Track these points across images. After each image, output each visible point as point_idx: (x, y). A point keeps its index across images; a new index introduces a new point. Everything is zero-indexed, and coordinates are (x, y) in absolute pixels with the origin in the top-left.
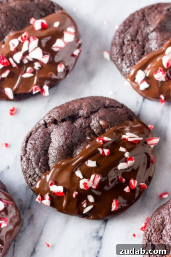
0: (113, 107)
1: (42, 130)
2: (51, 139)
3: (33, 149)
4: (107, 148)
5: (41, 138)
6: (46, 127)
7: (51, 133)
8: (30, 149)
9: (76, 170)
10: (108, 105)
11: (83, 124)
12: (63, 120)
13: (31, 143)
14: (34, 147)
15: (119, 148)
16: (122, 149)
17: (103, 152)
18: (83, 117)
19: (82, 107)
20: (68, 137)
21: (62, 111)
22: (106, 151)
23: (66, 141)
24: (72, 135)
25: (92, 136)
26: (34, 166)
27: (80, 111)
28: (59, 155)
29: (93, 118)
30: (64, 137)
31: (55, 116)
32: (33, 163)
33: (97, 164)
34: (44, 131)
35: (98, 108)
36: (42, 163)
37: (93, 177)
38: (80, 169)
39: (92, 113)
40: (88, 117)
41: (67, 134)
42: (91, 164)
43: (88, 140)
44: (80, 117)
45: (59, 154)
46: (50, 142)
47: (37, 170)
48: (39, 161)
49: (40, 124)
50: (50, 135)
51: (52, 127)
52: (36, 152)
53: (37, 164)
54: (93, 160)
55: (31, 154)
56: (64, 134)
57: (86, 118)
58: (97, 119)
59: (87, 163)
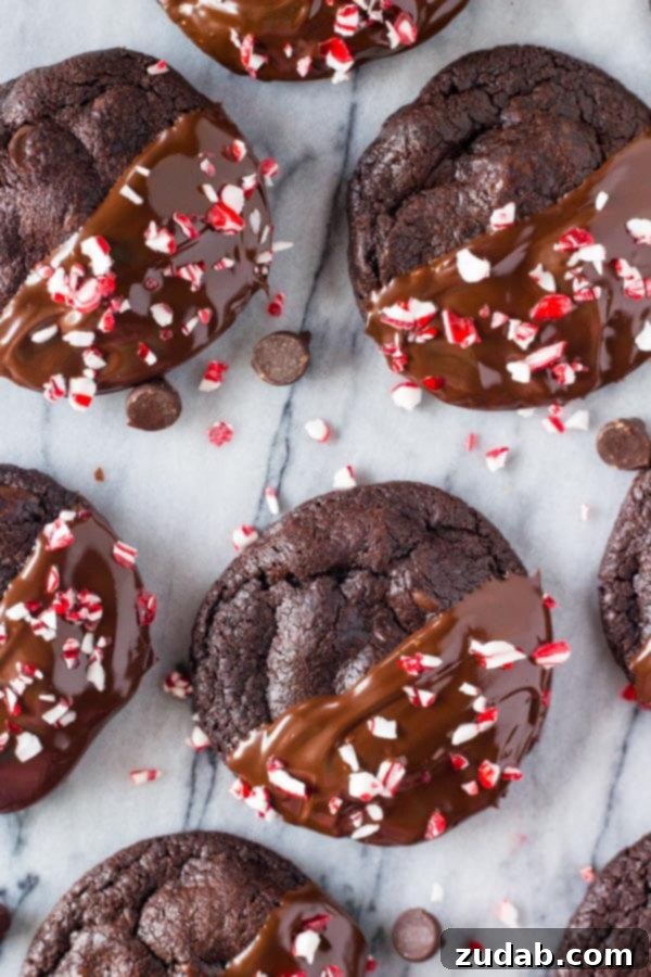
0: (450, 528)
1: (252, 595)
2: (277, 627)
3: (228, 652)
4: (427, 686)
5: (249, 621)
6: (265, 587)
7: (276, 606)
8: (218, 651)
9: (342, 743)
10: (439, 523)
11: (367, 594)
12: (313, 577)
13: (221, 633)
14: (229, 646)
15: (460, 684)
16: (468, 689)
17: (417, 699)
18: (366, 572)
19: (367, 544)
20: (325, 636)
21: (311, 552)
22: (426, 697)
23: (318, 645)
24: (335, 629)
25: (389, 628)
26: (229, 699)
27: (360, 553)
28: (296, 683)
29: (396, 577)
30: (312, 635)
31: (287, 554)
32: (226, 691)
33: (399, 730)
34: (259, 600)
35: (410, 547)
36: (249, 698)
37: (385, 767)
38: (353, 743)
39: (392, 562)
40: (381, 574)
41: (321, 625)
42: (384, 728)
43: (378, 640)
44: (360, 568)
45: (297, 680)
46: (275, 633)
47: (235, 715)
48: (242, 691)
49: (248, 574)
50: (274, 611)
51: (279, 588)
52: (234, 662)
53: (237, 696)
54: (388, 718)
55: (221, 667)
56: (314, 625)
57: (374, 575)
58: (405, 584)
59: (373, 726)
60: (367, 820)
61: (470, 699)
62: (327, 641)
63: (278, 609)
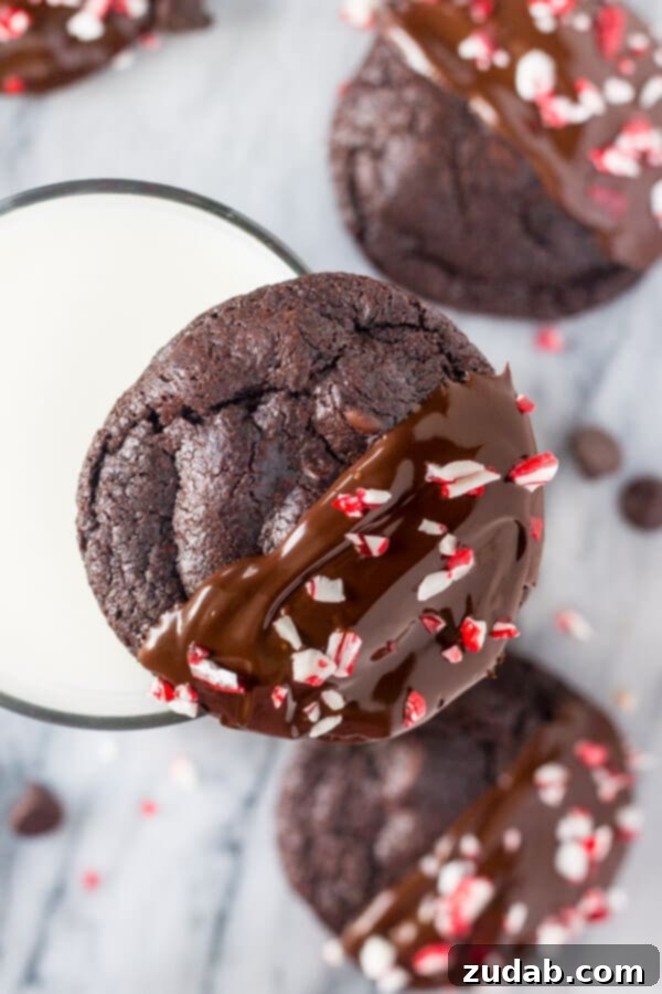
0: (385, 326)
1: (143, 442)
2: (179, 478)
3: (120, 517)
4: (376, 532)
5: (142, 475)
6: (158, 429)
7: (175, 451)
8: (109, 518)
9: (276, 616)
10: (371, 320)
11: (287, 421)
12: (217, 408)
13: (110, 495)
14: (122, 509)
16: (430, 527)
17: (365, 548)
18: (283, 393)
19: (278, 357)
20: (239, 482)
21: (207, 376)
22: (376, 544)
23: (231, 494)
24: (251, 470)
25: (321, 462)
26: (130, 577)
27: (271, 370)
28: (211, 547)
29: (322, 395)
30: (222, 482)
31: (179, 384)
32: (126, 568)
33: (347, 590)
34: (152, 446)
35: (336, 354)
36: (155, 573)
37: (334, 639)
38: (290, 613)
39: (314, 378)
40: (301, 396)
41: (232, 468)
42: (327, 591)
43: (308, 478)
44: (274, 390)
45: (211, 542)
46: (178, 487)
47: (140, 596)
48: (146, 564)
49: (134, 415)
50: (173, 459)
51: (176, 428)
52: (131, 530)
53: (139, 573)
54: (332, 577)
55: (116, 538)
56: (224, 469)
57: (294, 395)
58: (334, 403)
59: (313, 588)
60: (326, 712)
61: (436, 540)
62: (242, 487)
63: (178, 454)
